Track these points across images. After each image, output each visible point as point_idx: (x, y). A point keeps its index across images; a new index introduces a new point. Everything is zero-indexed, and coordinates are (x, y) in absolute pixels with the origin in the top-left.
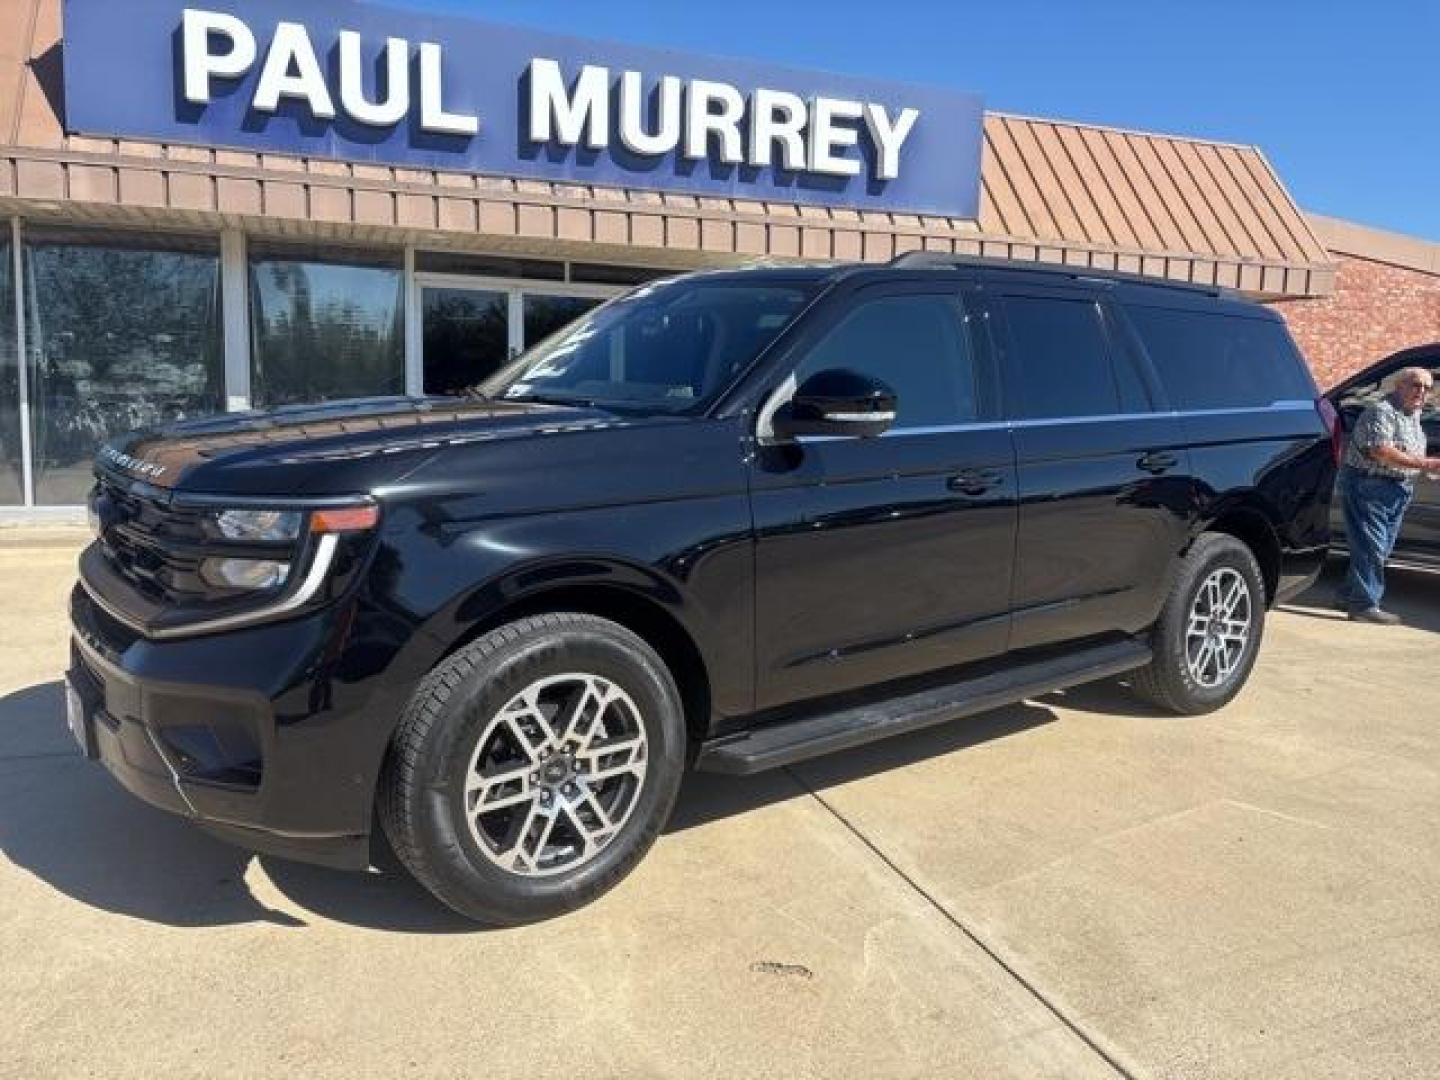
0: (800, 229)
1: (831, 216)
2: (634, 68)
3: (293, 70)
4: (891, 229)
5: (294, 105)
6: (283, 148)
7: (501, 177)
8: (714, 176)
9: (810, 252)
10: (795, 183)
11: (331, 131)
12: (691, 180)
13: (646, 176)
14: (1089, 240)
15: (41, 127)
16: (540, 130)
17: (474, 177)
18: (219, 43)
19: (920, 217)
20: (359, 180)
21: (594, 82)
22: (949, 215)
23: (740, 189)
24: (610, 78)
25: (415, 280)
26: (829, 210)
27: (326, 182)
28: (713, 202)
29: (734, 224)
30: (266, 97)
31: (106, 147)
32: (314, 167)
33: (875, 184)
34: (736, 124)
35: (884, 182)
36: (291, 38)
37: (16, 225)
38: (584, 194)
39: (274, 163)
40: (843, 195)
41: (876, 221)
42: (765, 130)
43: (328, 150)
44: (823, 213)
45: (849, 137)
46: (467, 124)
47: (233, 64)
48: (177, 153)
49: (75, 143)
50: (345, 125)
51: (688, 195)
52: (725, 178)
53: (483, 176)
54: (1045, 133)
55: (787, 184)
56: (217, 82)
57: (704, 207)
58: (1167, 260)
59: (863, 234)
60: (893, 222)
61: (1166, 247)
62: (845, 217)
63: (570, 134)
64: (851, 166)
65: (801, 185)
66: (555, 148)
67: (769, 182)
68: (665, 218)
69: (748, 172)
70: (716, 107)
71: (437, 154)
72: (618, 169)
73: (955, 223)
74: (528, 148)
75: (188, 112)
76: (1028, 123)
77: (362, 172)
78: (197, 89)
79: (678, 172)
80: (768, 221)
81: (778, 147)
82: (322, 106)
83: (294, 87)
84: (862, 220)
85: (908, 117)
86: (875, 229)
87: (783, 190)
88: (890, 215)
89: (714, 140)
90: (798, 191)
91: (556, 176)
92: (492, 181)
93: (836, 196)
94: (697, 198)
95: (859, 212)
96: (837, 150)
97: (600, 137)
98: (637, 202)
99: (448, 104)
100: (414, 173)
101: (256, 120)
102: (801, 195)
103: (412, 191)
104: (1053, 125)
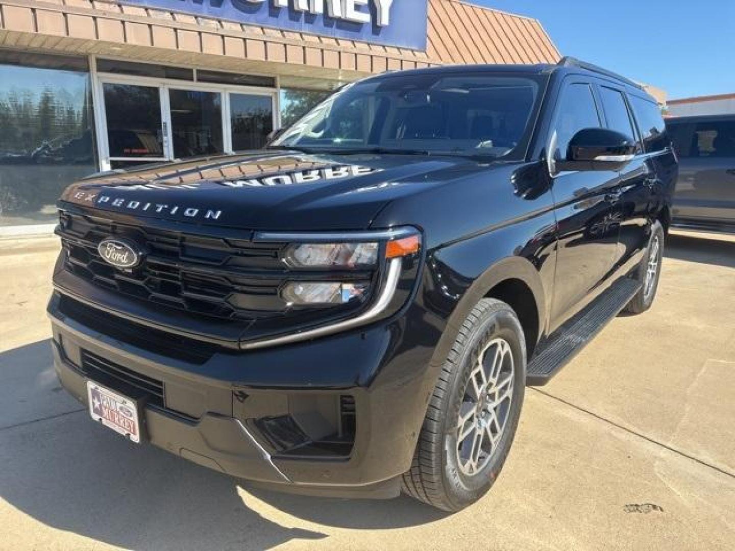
0: (339, 53)
1: (354, 46)
4: (384, 54)
7: (164, 11)
8: (291, 18)
9: (344, 66)
10: (335, 26)
12: (278, 20)
13: (253, 16)
17: (146, 10)
19: (399, 49)
20: (70, 8)
22: (413, 48)
23: (306, 28)
25: (98, 77)
26: (353, 43)
28: (291, 34)
29: (304, 48)
33: (376, 29)
35: (380, 28)
38: (217, 25)
40: (360, 34)
41: (378, 50)
44: (350, 44)
51: (277, 30)
52: (298, 20)
53: (153, 9)
55: (331, 26)
57: (287, 37)
59: (372, 57)
60: (386, 51)
62: (361, 47)
64: (365, 17)
65: (339, 27)
67: (321, 23)
68: (265, 43)
69: (310, 17)
73: (416, 53)
79: (271, 15)
80: (322, 47)
81: (326, 3)
84: (370, 49)
86: (377, 54)
87: (329, 29)
88: (384, 47)
90: (336, 30)
91: (199, 12)
92: (158, 13)
93: (357, 34)
94: (282, 31)
95: (369, 44)
96: (358, 7)
98: (248, 32)
100: (107, 5)
102: (339, 33)
103: (106, 16)
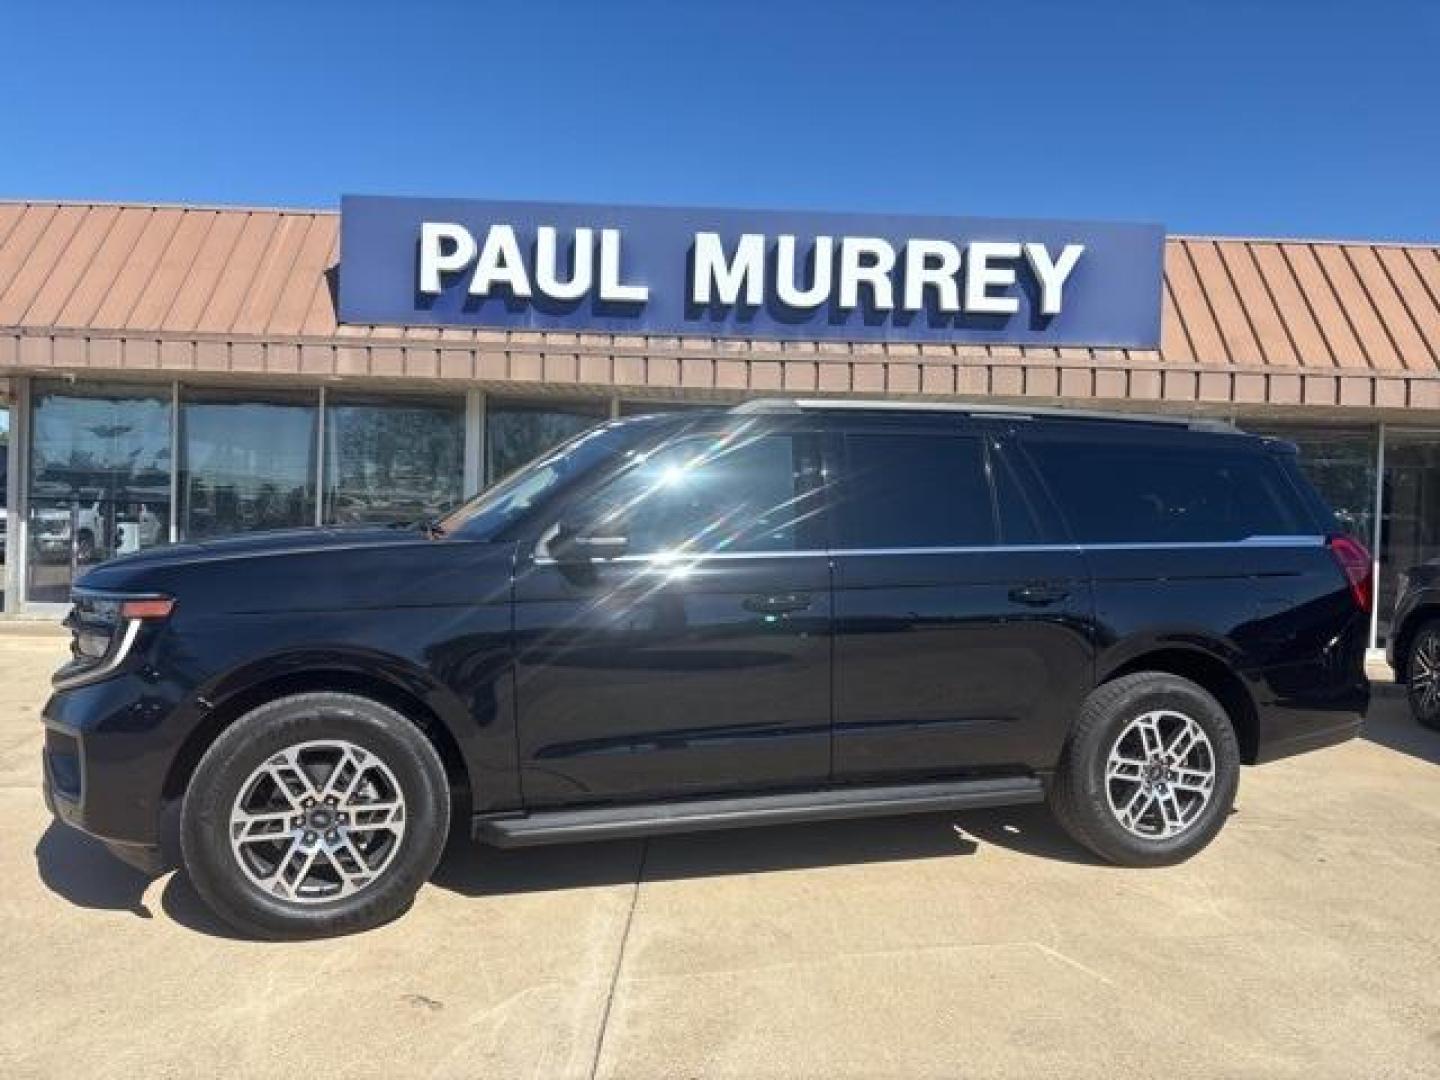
0: (955, 367)
1: (990, 354)
2: (788, 232)
3: (502, 262)
4: (1057, 362)
5: (500, 289)
6: (493, 323)
7: (669, 337)
8: (869, 323)
9: (965, 388)
10: (951, 324)
11: (531, 309)
12: (845, 327)
13: (801, 328)
14: (1301, 362)
15: (323, 322)
16: (702, 294)
17: (646, 338)
18: (448, 246)
19: (1091, 350)
20: (550, 346)
21: (752, 248)
22: (1124, 346)
23: (897, 334)
24: (767, 244)
26: (988, 347)
27: (523, 349)
28: (865, 346)
29: (886, 366)
30: (479, 285)
31: (364, 332)
32: (516, 337)
33: (1040, 321)
34: (889, 274)
35: (1047, 317)
36: (502, 237)
37: (322, 393)
38: (742, 347)
39: (485, 336)
40: (1004, 333)
41: (1041, 355)
42: (917, 277)
43: (527, 323)
44: (983, 351)
45: (1007, 276)
46: (638, 293)
47: (455, 262)
48: (415, 334)
49: (346, 331)
50: (541, 302)
51: (842, 342)
52: (879, 324)
53: (654, 337)
54: (1268, 255)
55: (943, 325)
56: (445, 277)
57: (856, 352)
58: (1408, 381)
59: (1025, 369)
60: (1059, 355)
61: (1406, 367)
62: (1007, 353)
63: (728, 296)
64: (1009, 305)
65: (958, 326)
66: (716, 309)
67: (925, 325)
69: (901, 316)
70: (868, 260)
71: (614, 321)
72: (773, 323)
73: (1132, 353)
74: (693, 310)
75: (424, 301)
76: (1247, 244)
77: (553, 339)
78: (430, 283)
79: (832, 322)
80: (923, 360)
81: (931, 291)
82: (521, 288)
83: (501, 275)
84: (1024, 355)
85: (1072, 253)
86: (1037, 363)
87: (939, 332)
88: (1056, 349)
89: (866, 289)
90: (955, 332)
91: (717, 333)
92: (661, 340)
93: (995, 334)
94: (850, 344)
95: (1022, 348)
96: (993, 290)
97: (755, 296)
98: (790, 351)
99: (624, 278)
100: (596, 338)
101: (474, 303)
102: (958, 335)
103: (590, 352)
104: (1279, 245)
